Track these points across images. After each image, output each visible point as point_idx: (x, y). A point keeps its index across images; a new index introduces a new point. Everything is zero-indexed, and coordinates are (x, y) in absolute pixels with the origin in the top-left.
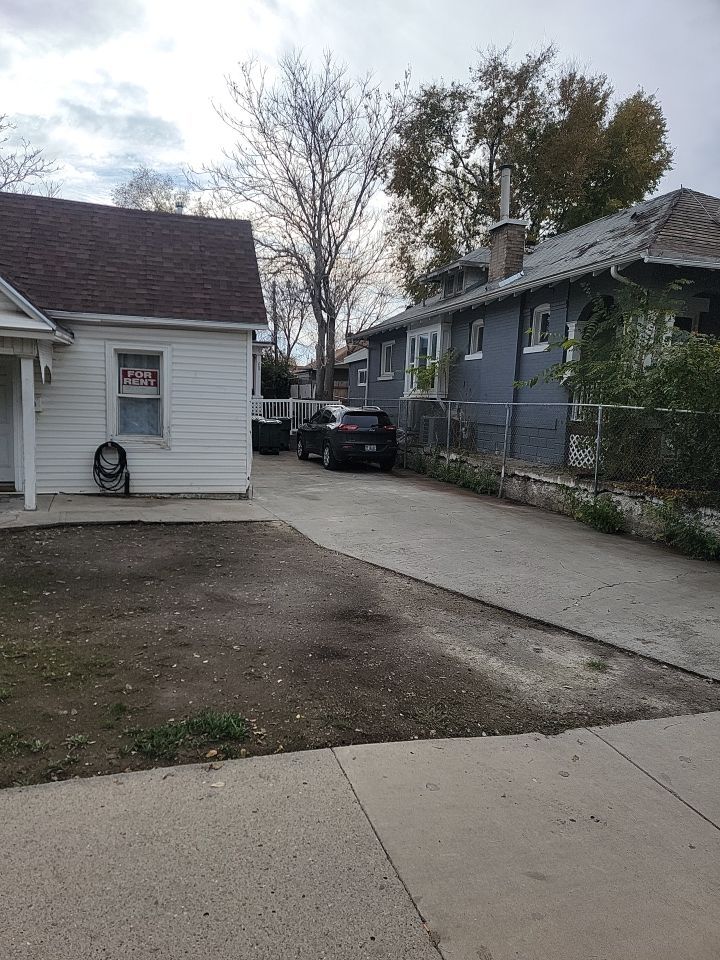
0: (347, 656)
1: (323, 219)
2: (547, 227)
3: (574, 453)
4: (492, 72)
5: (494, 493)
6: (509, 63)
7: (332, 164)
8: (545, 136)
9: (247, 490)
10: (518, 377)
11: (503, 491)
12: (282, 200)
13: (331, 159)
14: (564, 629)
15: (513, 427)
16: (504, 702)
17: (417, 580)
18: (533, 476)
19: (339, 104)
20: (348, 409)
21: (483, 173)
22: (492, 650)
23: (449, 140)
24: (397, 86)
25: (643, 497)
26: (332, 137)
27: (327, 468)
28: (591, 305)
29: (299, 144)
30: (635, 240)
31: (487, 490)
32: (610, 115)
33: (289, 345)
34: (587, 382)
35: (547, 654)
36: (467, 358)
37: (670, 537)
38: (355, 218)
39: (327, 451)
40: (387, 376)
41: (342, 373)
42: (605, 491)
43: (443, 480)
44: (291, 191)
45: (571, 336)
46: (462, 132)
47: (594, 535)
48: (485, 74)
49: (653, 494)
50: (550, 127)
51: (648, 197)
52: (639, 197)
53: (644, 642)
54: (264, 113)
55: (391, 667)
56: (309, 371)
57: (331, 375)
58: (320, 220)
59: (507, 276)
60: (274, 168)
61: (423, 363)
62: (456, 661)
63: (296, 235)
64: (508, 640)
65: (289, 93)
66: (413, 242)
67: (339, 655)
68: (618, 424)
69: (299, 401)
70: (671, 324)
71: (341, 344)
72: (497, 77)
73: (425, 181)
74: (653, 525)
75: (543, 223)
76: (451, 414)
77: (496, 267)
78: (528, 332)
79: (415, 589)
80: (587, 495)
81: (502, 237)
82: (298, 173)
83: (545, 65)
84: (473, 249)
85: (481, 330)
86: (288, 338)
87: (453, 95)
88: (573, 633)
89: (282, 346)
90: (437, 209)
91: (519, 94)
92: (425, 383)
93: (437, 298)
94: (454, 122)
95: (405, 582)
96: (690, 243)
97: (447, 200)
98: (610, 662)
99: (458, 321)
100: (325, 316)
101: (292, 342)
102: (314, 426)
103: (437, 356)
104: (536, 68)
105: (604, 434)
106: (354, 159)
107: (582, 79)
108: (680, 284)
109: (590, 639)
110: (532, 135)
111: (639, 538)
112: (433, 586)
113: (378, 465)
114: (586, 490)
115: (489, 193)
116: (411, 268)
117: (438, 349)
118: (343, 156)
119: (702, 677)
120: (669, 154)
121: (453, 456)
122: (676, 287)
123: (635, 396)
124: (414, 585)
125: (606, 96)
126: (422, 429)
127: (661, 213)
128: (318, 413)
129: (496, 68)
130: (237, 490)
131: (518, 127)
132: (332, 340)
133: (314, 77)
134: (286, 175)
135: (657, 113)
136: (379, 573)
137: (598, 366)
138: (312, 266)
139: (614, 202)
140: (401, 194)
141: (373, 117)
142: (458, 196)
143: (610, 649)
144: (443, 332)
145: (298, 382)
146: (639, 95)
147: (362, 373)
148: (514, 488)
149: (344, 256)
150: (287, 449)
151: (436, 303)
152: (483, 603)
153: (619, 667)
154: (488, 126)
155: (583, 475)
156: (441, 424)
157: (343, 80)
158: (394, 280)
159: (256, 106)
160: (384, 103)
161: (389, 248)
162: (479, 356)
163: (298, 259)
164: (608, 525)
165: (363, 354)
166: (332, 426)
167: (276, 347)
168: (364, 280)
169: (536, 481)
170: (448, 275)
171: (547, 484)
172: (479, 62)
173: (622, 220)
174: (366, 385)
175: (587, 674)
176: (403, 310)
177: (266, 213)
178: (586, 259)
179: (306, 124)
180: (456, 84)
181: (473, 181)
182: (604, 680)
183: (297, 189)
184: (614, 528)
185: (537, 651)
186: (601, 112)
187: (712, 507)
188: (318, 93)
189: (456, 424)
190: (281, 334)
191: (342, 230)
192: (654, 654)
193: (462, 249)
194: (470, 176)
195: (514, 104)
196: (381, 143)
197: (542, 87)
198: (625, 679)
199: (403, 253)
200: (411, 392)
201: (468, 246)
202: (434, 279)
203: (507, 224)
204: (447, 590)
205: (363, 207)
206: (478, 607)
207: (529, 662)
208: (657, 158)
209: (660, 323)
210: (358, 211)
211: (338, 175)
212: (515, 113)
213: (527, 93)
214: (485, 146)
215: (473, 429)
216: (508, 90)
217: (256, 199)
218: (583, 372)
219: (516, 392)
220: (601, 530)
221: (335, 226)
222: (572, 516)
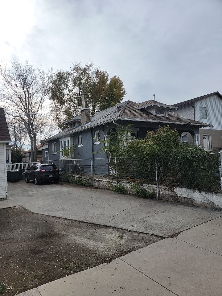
0: (43, 251)
1: (30, 107)
2: (97, 109)
3: (111, 172)
4: (77, 69)
5: (90, 186)
6: (81, 66)
7: (31, 92)
8: (93, 86)
9: (6, 197)
10: (93, 152)
11: (93, 185)
12: (15, 101)
13: (30, 90)
14: (111, 227)
15: (94, 165)
16: (94, 255)
17: (67, 219)
18: (101, 180)
19: (32, 75)
20: (42, 165)
21: (77, 95)
22: (90, 238)
23: (67, 86)
24: (49, 71)
25: (130, 183)
26: (30, 84)
27: (36, 185)
28: (109, 131)
29: (19, 85)
30: (118, 114)
31: (88, 185)
32: (109, 82)
33: (21, 145)
34: (111, 152)
35: (107, 236)
36: (78, 146)
37: (138, 193)
38: (40, 107)
39: (36, 179)
40: (55, 153)
41: (40, 153)
42: (120, 182)
43: (75, 184)
44: (18, 99)
45: (106, 139)
46: (70, 84)
47: (118, 195)
48: (75, 69)
49: (132, 181)
50: (94, 83)
51: (121, 102)
52: (119, 102)
53: (133, 226)
54: (7, 76)
55: (58, 252)
56: (29, 153)
57: (36, 154)
58: (28, 107)
59: (87, 123)
60: (11, 92)
61: (65, 149)
62: (80, 244)
63: (21, 111)
64: (95, 234)
65: (15, 71)
66: (59, 113)
67: (40, 252)
68: (121, 162)
69: (26, 163)
70: (130, 135)
71: (39, 144)
72: (78, 70)
73: (61, 96)
74: (133, 190)
75: (95, 108)
76: (75, 163)
77: (83, 121)
78: (94, 138)
79: (66, 222)
80: (115, 184)
81: (84, 113)
82: (20, 94)
83: (90, 68)
84: (77, 115)
85: (81, 138)
86: (21, 143)
87: (67, 74)
88: (114, 228)
89: (19, 145)
90: (65, 104)
91: (85, 75)
92: (67, 154)
93: (68, 129)
94: (68, 81)
95: (63, 220)
96: (131, 114)
97: (68, 102)
98: (124, 235)
99: (75, 136)
100: (32, 136)
101: (22, 144)
102: (31, 171)
103: (70, 146)
104: (88, 68)
105: (117, 166)
106: (38, 90)
107: (101, 72)
108: (130, 125)
109: (118, 228)
110: (90, 85)
111: (130, 195)
112: (72, 220)
113: (54, 181)
114: (115, 182)
115: (80, 100)
116: (60, 120)
117: (69, 144)
118: (34, 89)
119: (148, 234)
120: (125, 91)
121: (77, 176)
122: (129, 126)
123: (124, 155)
124: (66, 221)
125: (107, 76)
126: (67, 169)
127: (124, 107)
128: (32, 166)
129: (77, 68)
130: (2, 197)
131: (86, 83)
132: (35, 143)
133: (23, 67)
134: (16, 94)
135: (120, 81)
136: (54, 219)
137: (113, 147)
138: (27, 121)
139: (113, 103)
140: (54, 100)
141: (43, 79)
142: (71, 100)
143: (124, 230)
144: (71, 139)
145: (25, 157)
146: (115, 76)
147: (46, 153)
148: (96, 184)
149: (37, 118)
150: (22, 180)
151: (68, 131)
152: (88, 223)
153: (127, 236)
154: (77, 82)
155: (114, 178)
156: (72, 167)
157: (33, 68)
158: (55, 124)
159: (4, 74)
160: (46, 76)
161: (52, 115)
162: (82, 146)
163: (22, 119)
164: (122, 192)
165: (46, 147)
166: (37, 171)
167: (16, 146)
168: (45, 125)
169: (101, 181)
170: (70, 123)
171: (104, 182)
172: (73, 66)
173: (115, 108)
174: (48, 156)
175: (118, 240)
176: (58, 133)
177: (9, 105)
178: (107, 119)
179: (21, 80)
180: (67, 71)
181: (75, 97)
182: (123, 240)
183: (20, 99)
184: (123, 192)
185: (104, 235)
186: (106, 80)
187: (146, 183)
188: (25, 72)
189: (77, 166)
190: (18, 142)
191: (36, 110)
192: (136, 230)
193: (74, 115)
194: (74, 95)
195: (84, 77)
196: (46, 86)
197: (90, 73)
198: (129, 239)
199: (57, 116)
200: (62, 157)
201: (76, 114)
202: (66, 124)
203: (85, 109)
204: (76, 221)
205: (42, 104)
206: (86, 225)
207: (101, 240)
208: (122, 92)
209: (127, 135)
210: (41, 104)
211: (34, 94)
212: (84, 79)
213: (87, 74)
214: (77, 87)
215: (82, 167)
216: (82, 74)
217: (6, 101)
218: (110, 149)
219: (93, 156)
220: (120, 193)
221: (34, 109)
222: (112, 190)
